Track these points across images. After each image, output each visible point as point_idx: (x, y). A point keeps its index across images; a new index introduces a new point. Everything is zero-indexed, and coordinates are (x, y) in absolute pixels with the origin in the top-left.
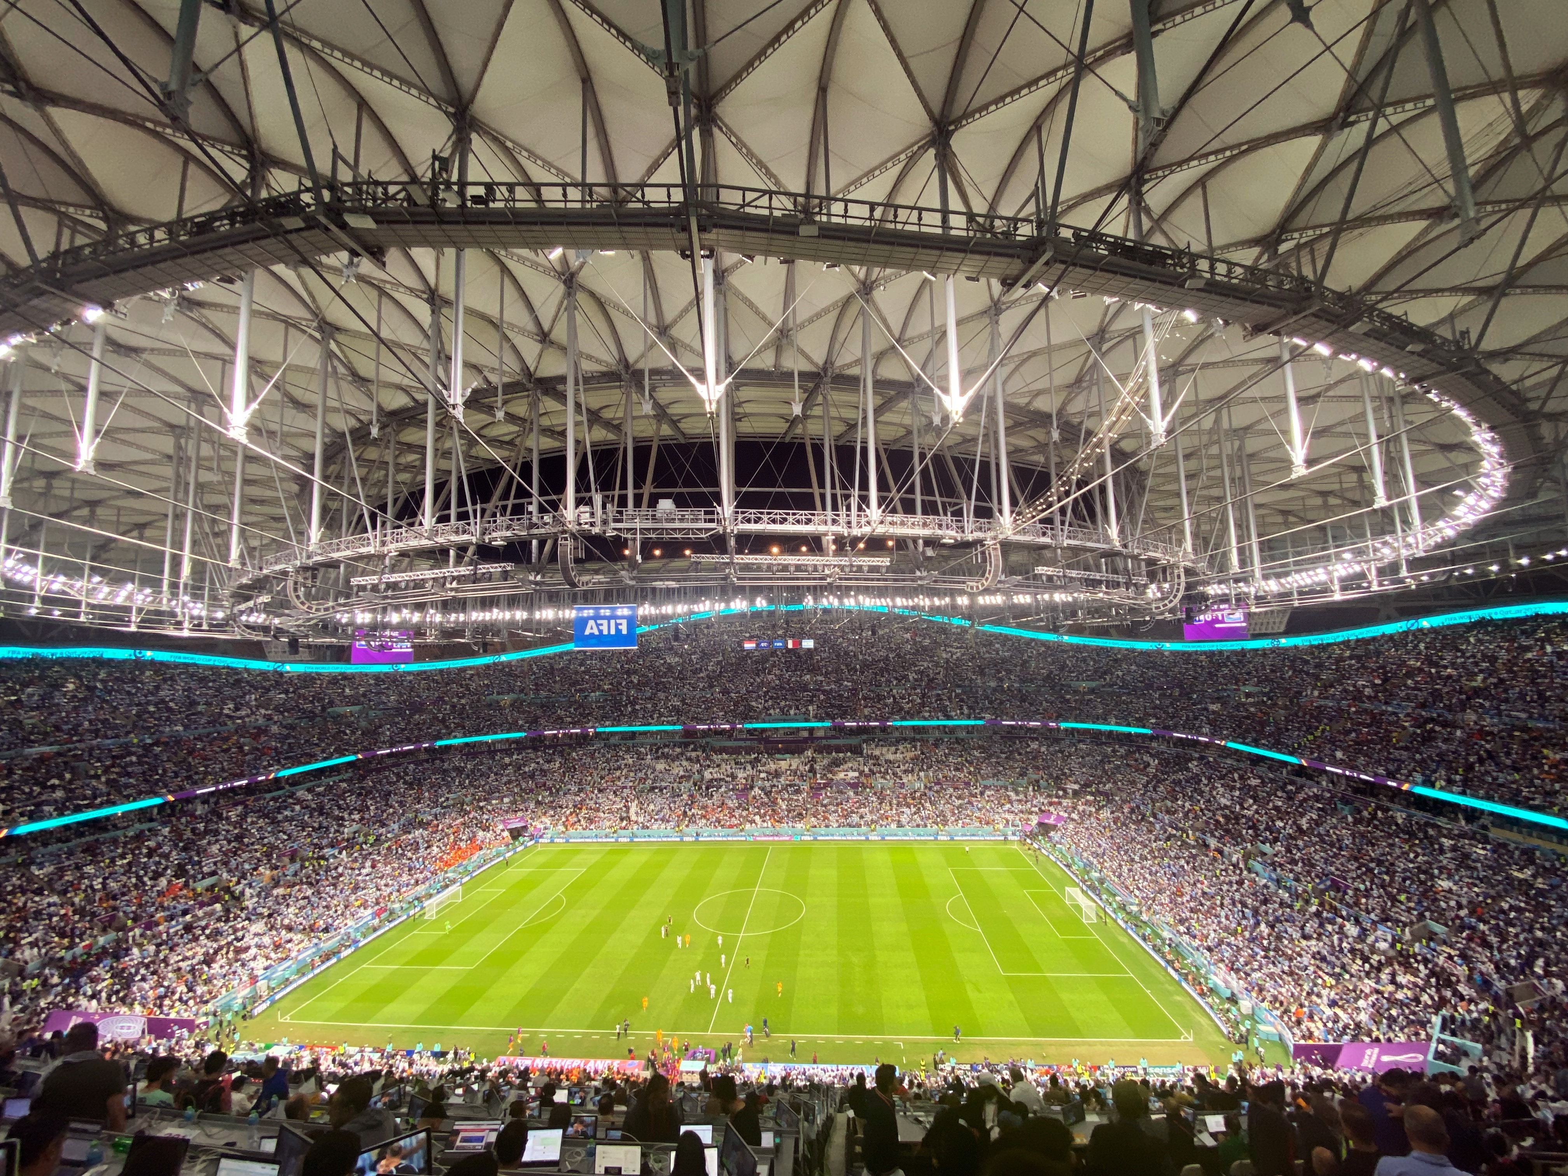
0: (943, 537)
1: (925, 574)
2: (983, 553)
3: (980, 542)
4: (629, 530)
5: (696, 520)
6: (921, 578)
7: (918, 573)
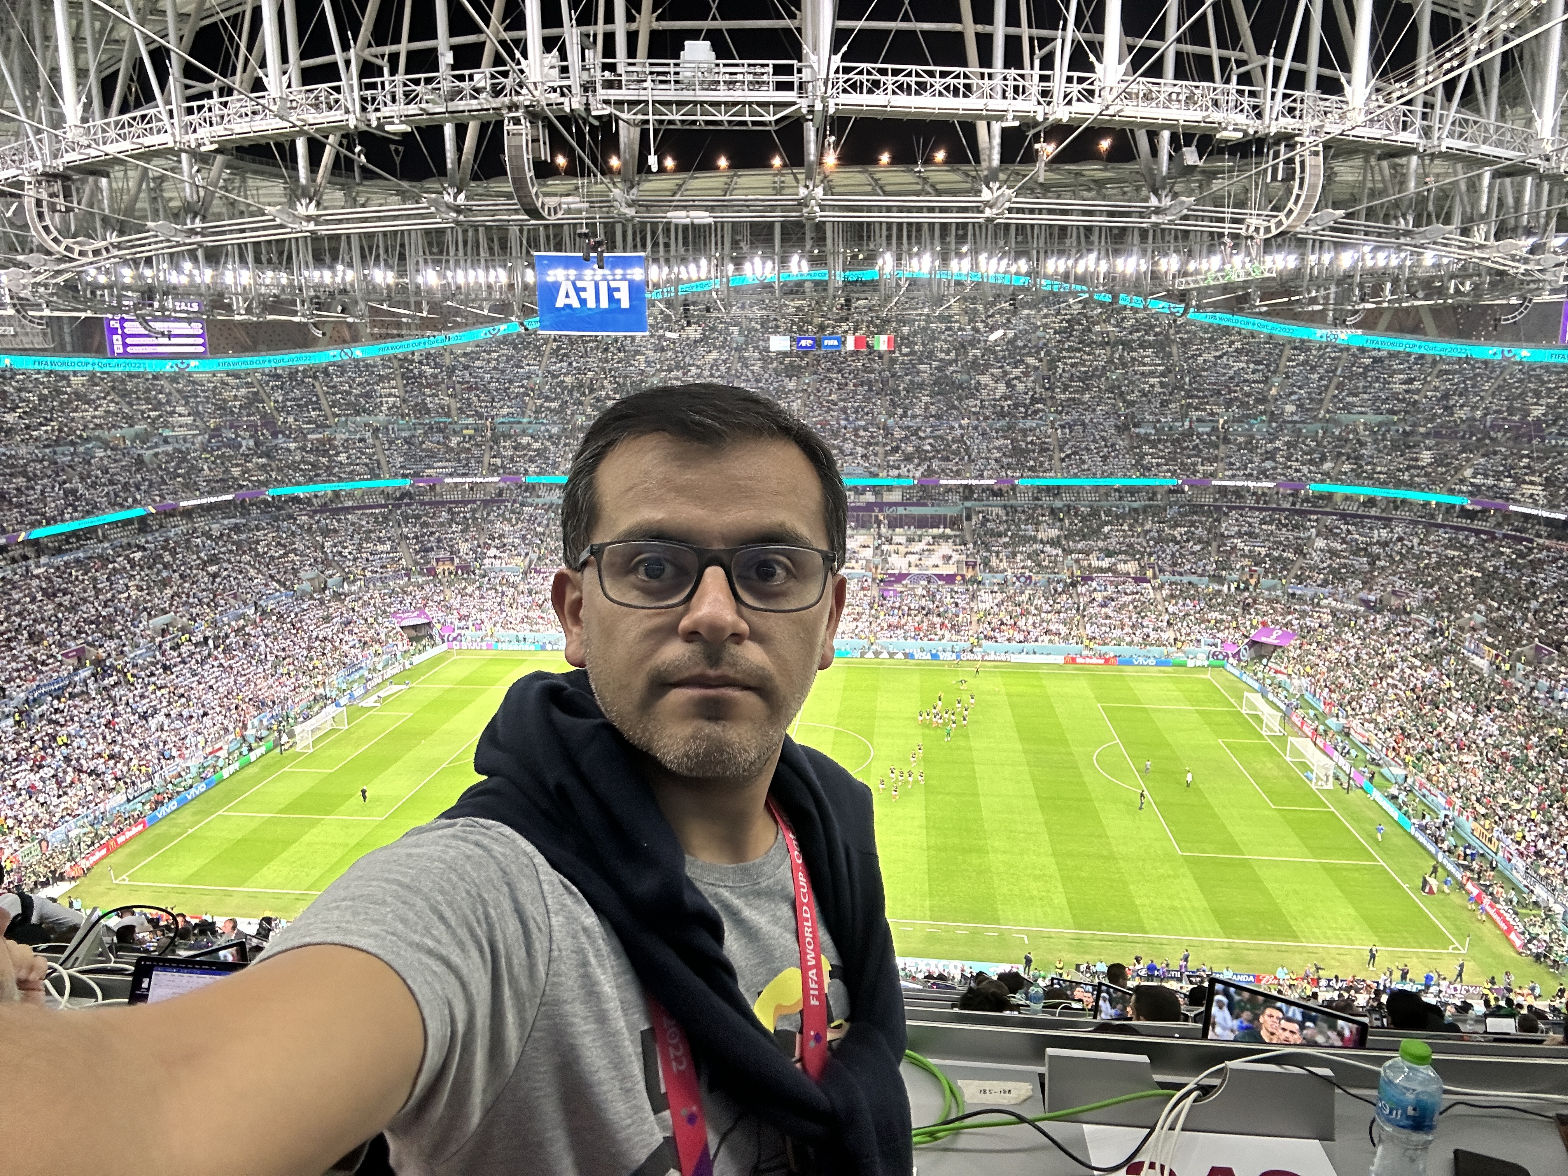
0: (1221, 127)
1: (1167, 202)
2: (1290, 161)
3: (1288, 139)
4: (633, 103)
5: (757, 84)
6: (1158, 211)
7: (1154, 201)
